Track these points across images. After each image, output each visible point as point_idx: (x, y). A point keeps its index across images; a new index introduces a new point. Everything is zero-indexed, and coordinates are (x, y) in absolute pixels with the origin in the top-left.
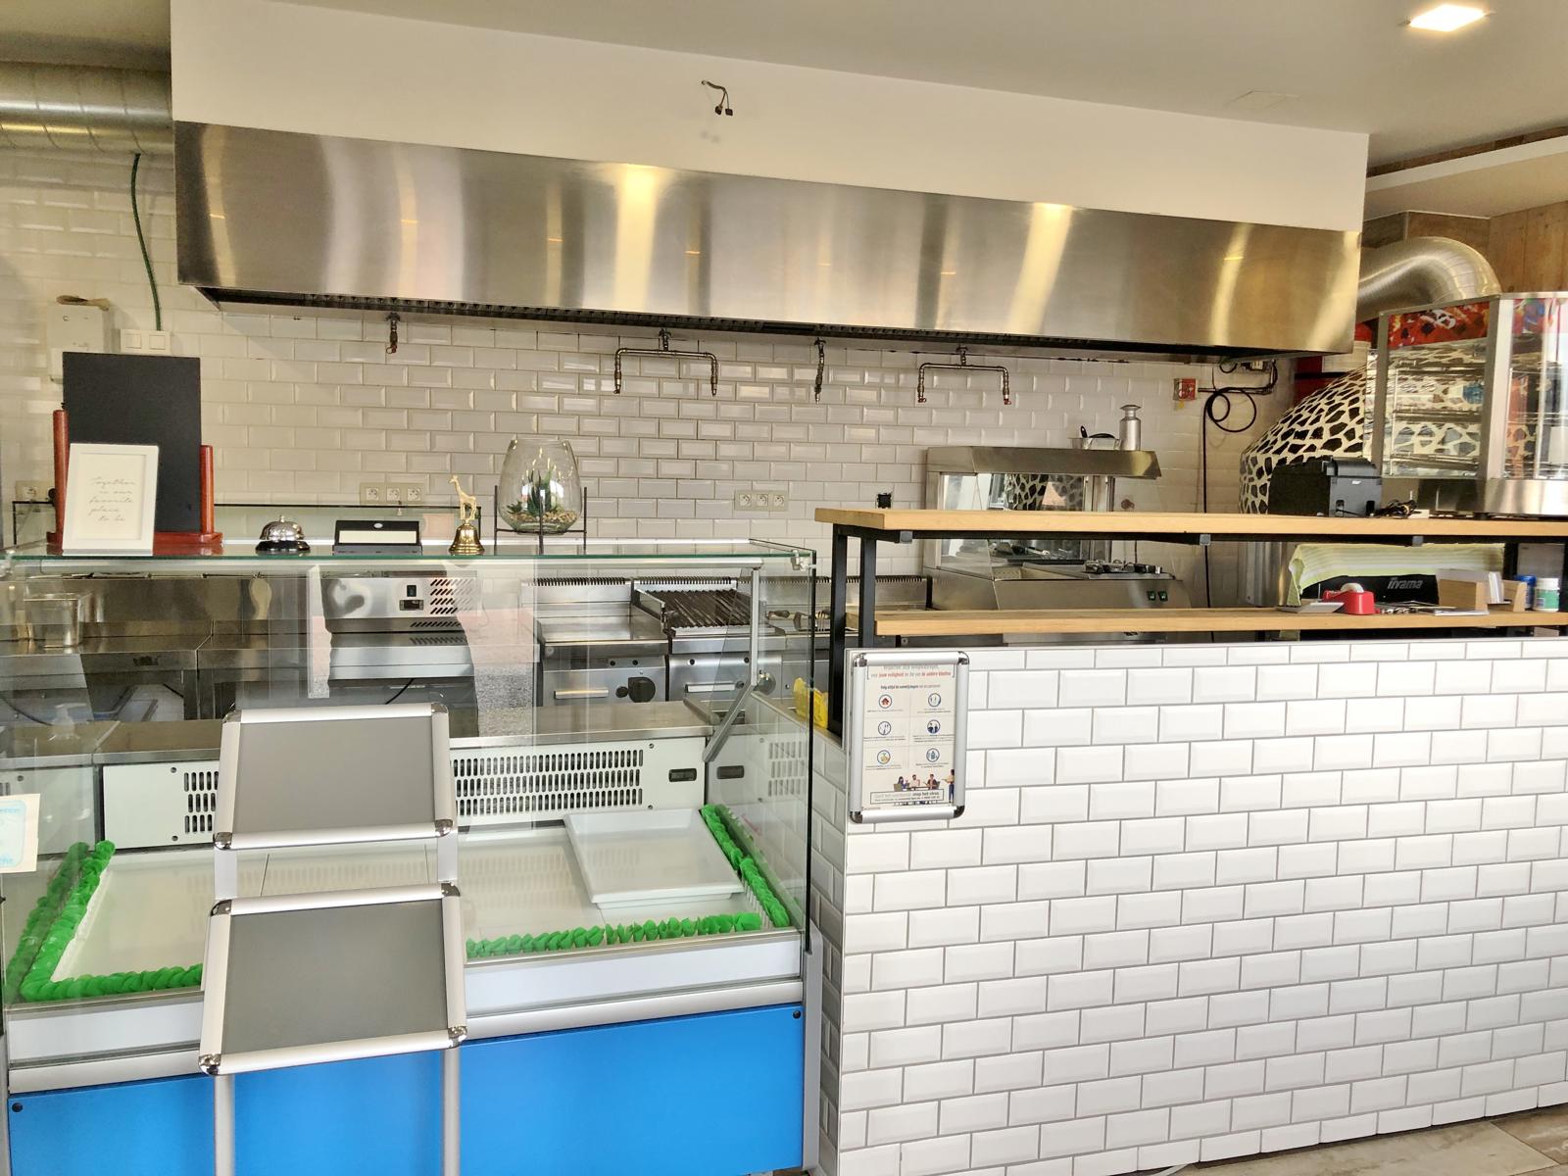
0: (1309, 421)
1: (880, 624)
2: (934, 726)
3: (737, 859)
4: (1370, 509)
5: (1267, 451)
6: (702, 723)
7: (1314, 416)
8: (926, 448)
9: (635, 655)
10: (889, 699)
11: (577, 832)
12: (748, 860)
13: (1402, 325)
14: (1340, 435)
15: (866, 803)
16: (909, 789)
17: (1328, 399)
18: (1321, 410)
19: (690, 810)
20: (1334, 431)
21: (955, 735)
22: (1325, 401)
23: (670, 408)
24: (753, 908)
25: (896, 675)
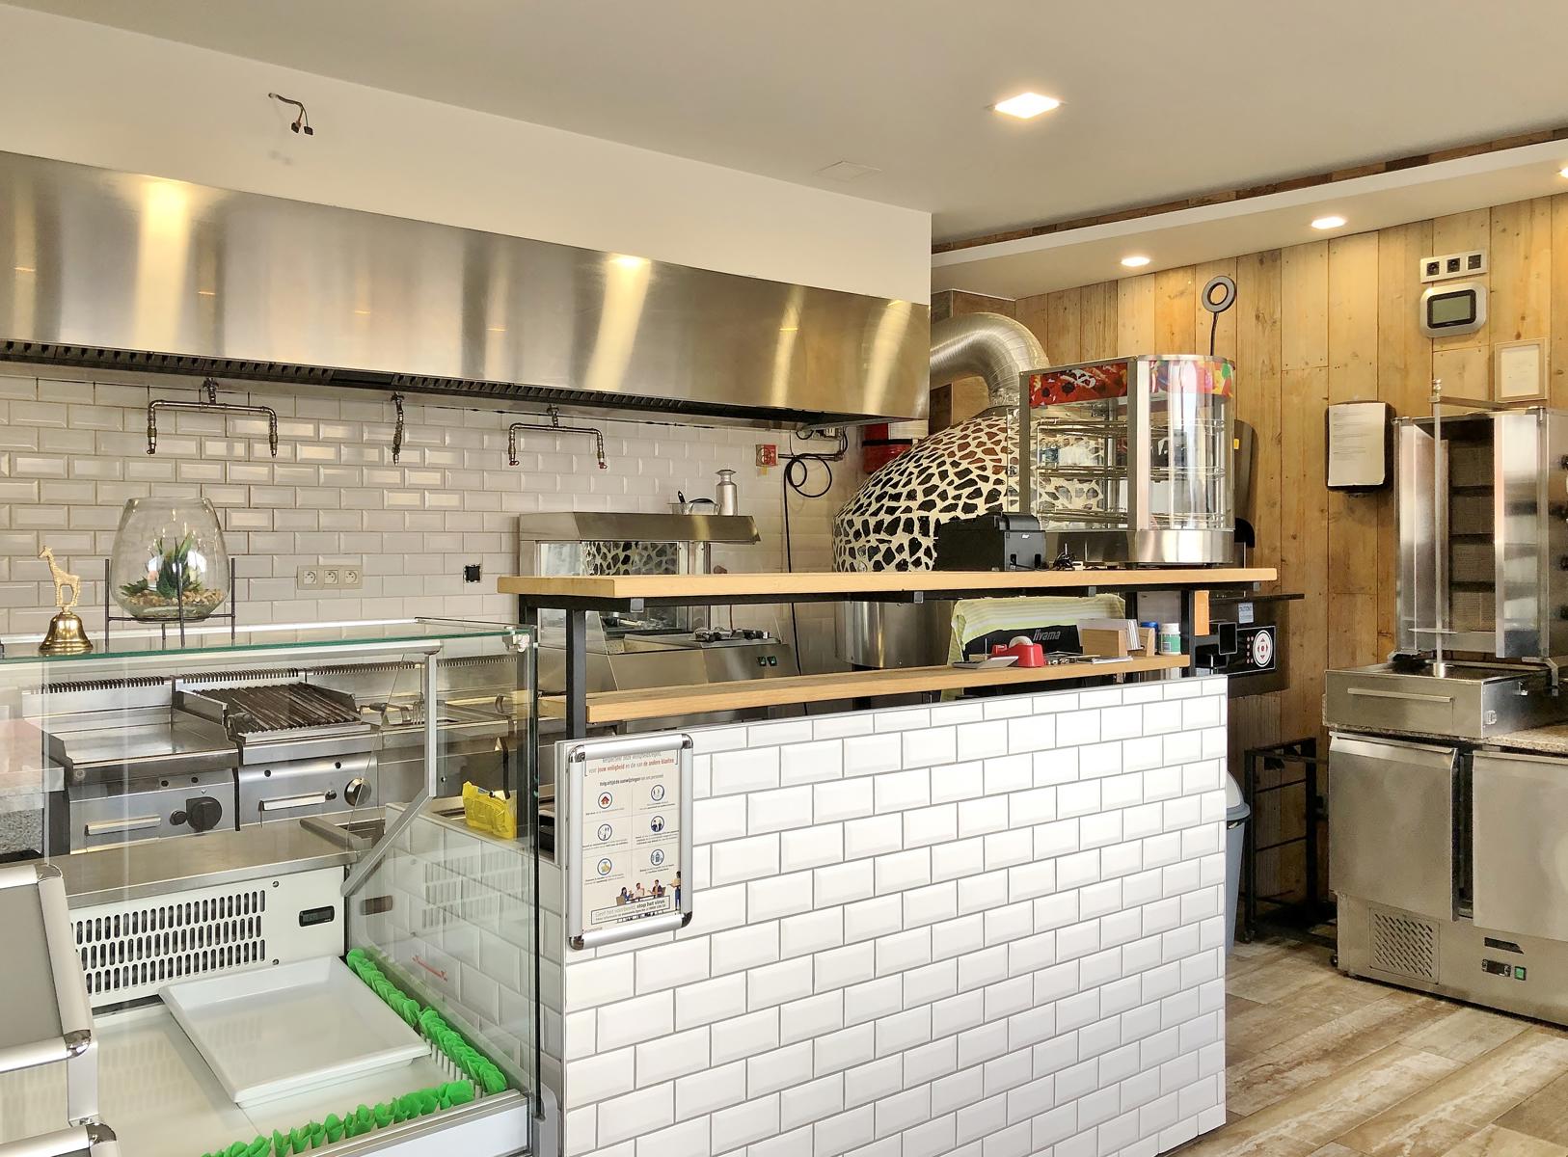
0: (901, 484)
1: (592, 709)
2: (657, 823)
3: (415, 1014)
4: (1038, 564)
5: (863, 514)
6: (335, 848)
7: (904, 479)
8: (517, 515)
9: (193, 772)
10: (609, 797)
11: (183, 1008)
12: (429, 1013)
13: (1042, 385)
14: (934, 497)
15: (586, 926)
16: (633, 901)
17: (915, 462)
18: (911, 473)
19: (329, 958)
20: (927, 492)
21: (680, 831)
22: (912, 464)
23: (213, 471)
24: (448, 1077)
25: (617, 768)
